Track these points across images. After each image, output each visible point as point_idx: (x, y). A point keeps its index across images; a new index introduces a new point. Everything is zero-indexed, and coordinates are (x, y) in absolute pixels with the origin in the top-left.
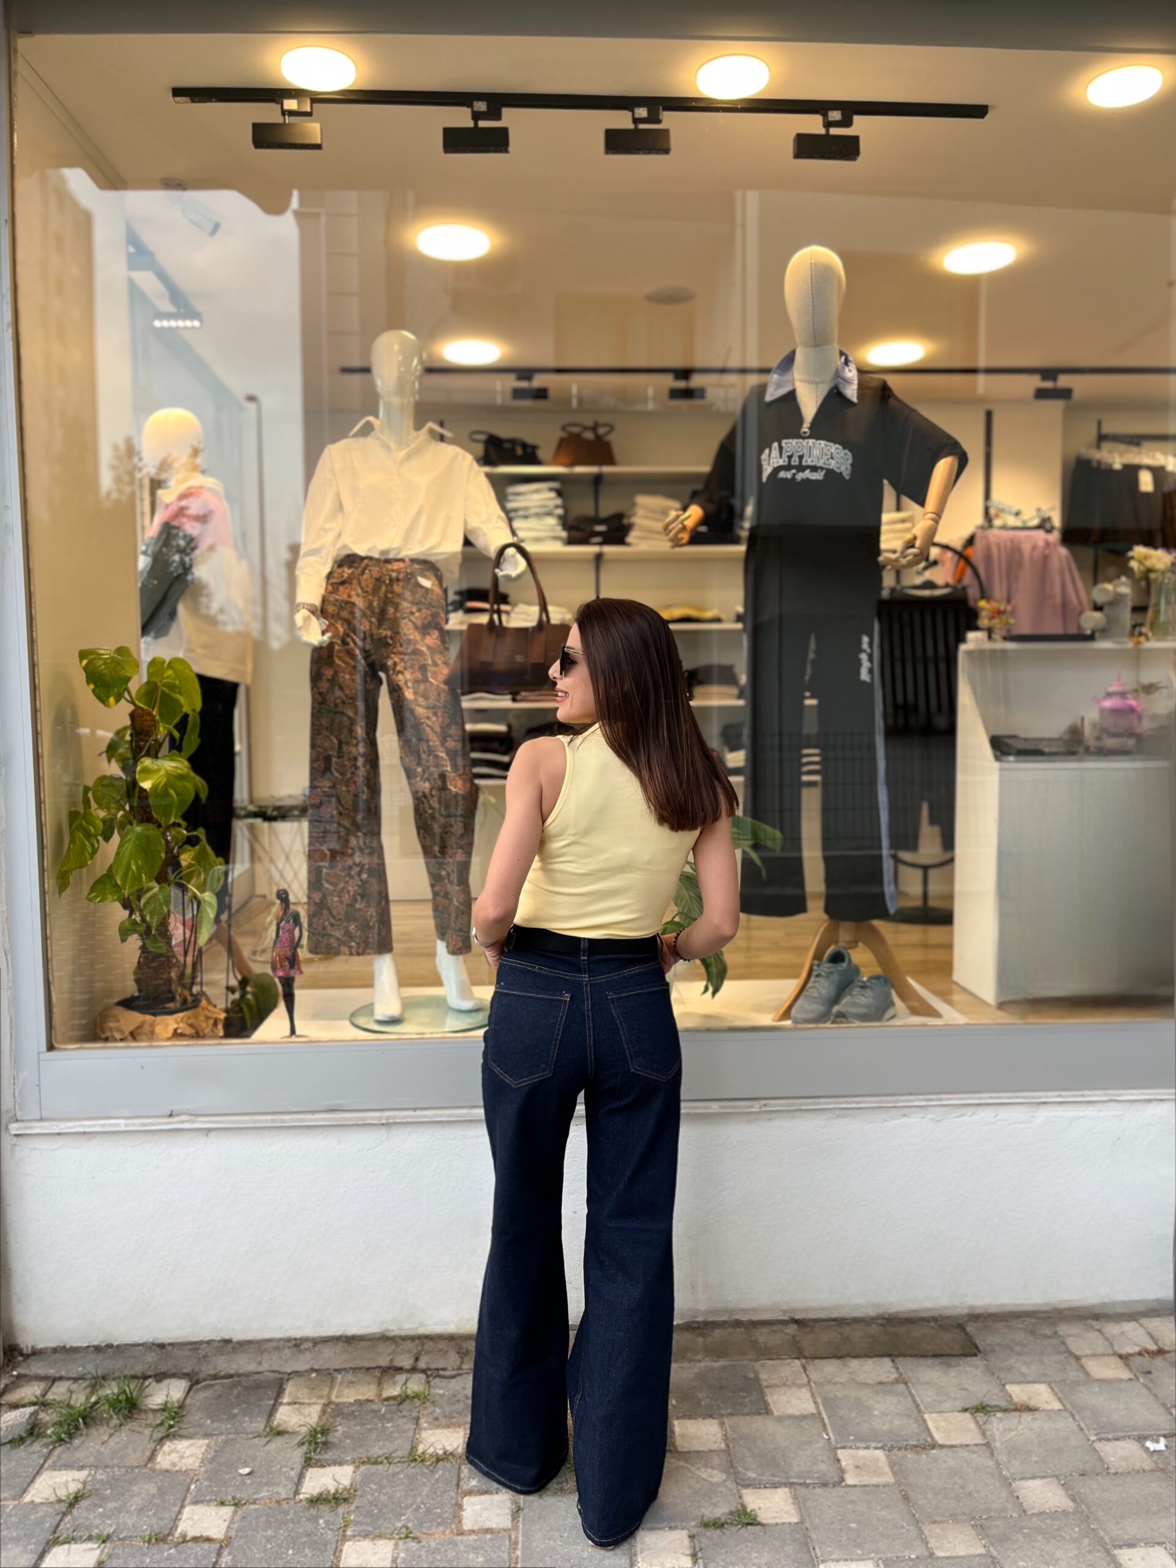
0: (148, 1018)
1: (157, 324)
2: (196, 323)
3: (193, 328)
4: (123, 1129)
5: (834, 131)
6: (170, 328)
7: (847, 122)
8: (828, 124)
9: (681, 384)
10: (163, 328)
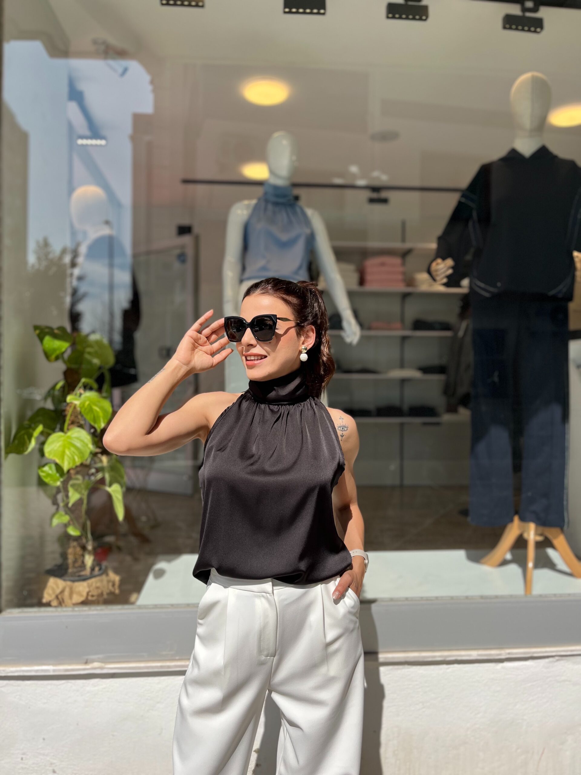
0: (69, 583)
1: (80, 142)
2: (103, 142)
3: (101, 146)
4: (51, 673)
5: (528, 14)
6: (87, 145)
7: (535, 10)
8: (524, 10)
9: (375, 195)
10: (82, 145)
